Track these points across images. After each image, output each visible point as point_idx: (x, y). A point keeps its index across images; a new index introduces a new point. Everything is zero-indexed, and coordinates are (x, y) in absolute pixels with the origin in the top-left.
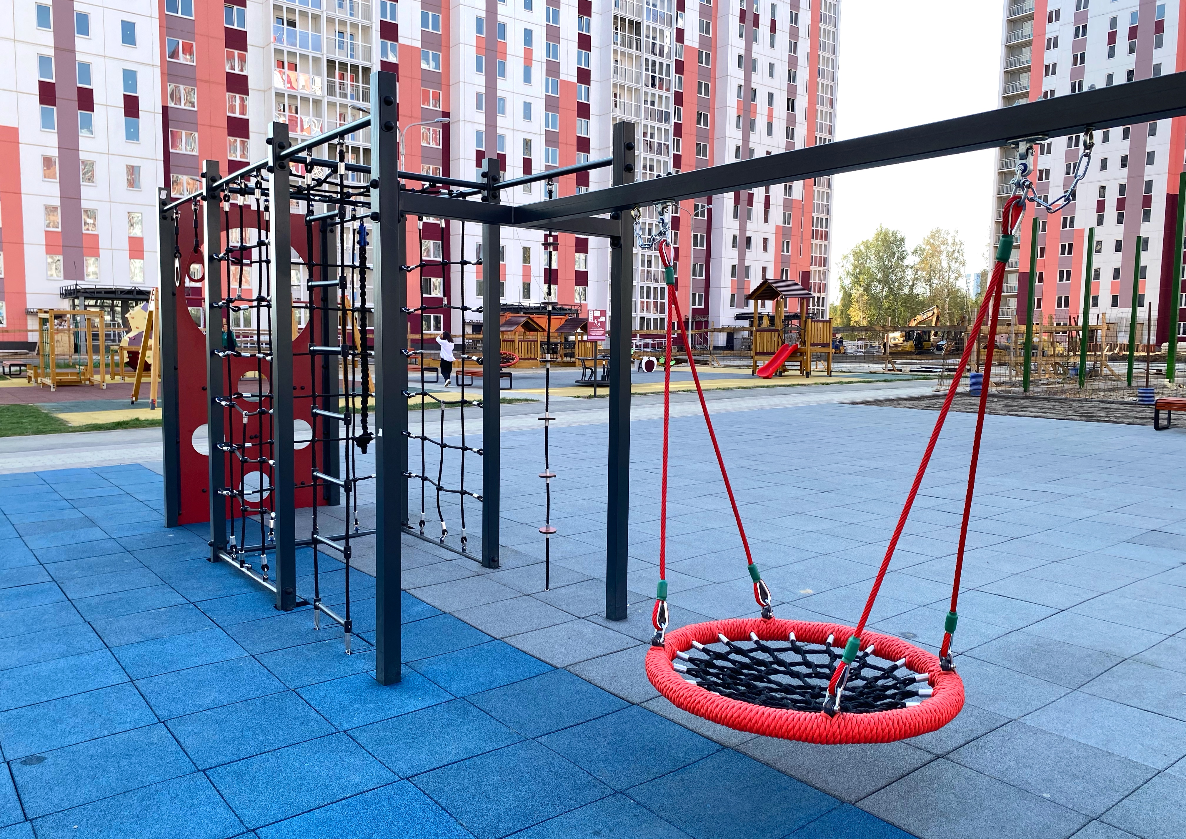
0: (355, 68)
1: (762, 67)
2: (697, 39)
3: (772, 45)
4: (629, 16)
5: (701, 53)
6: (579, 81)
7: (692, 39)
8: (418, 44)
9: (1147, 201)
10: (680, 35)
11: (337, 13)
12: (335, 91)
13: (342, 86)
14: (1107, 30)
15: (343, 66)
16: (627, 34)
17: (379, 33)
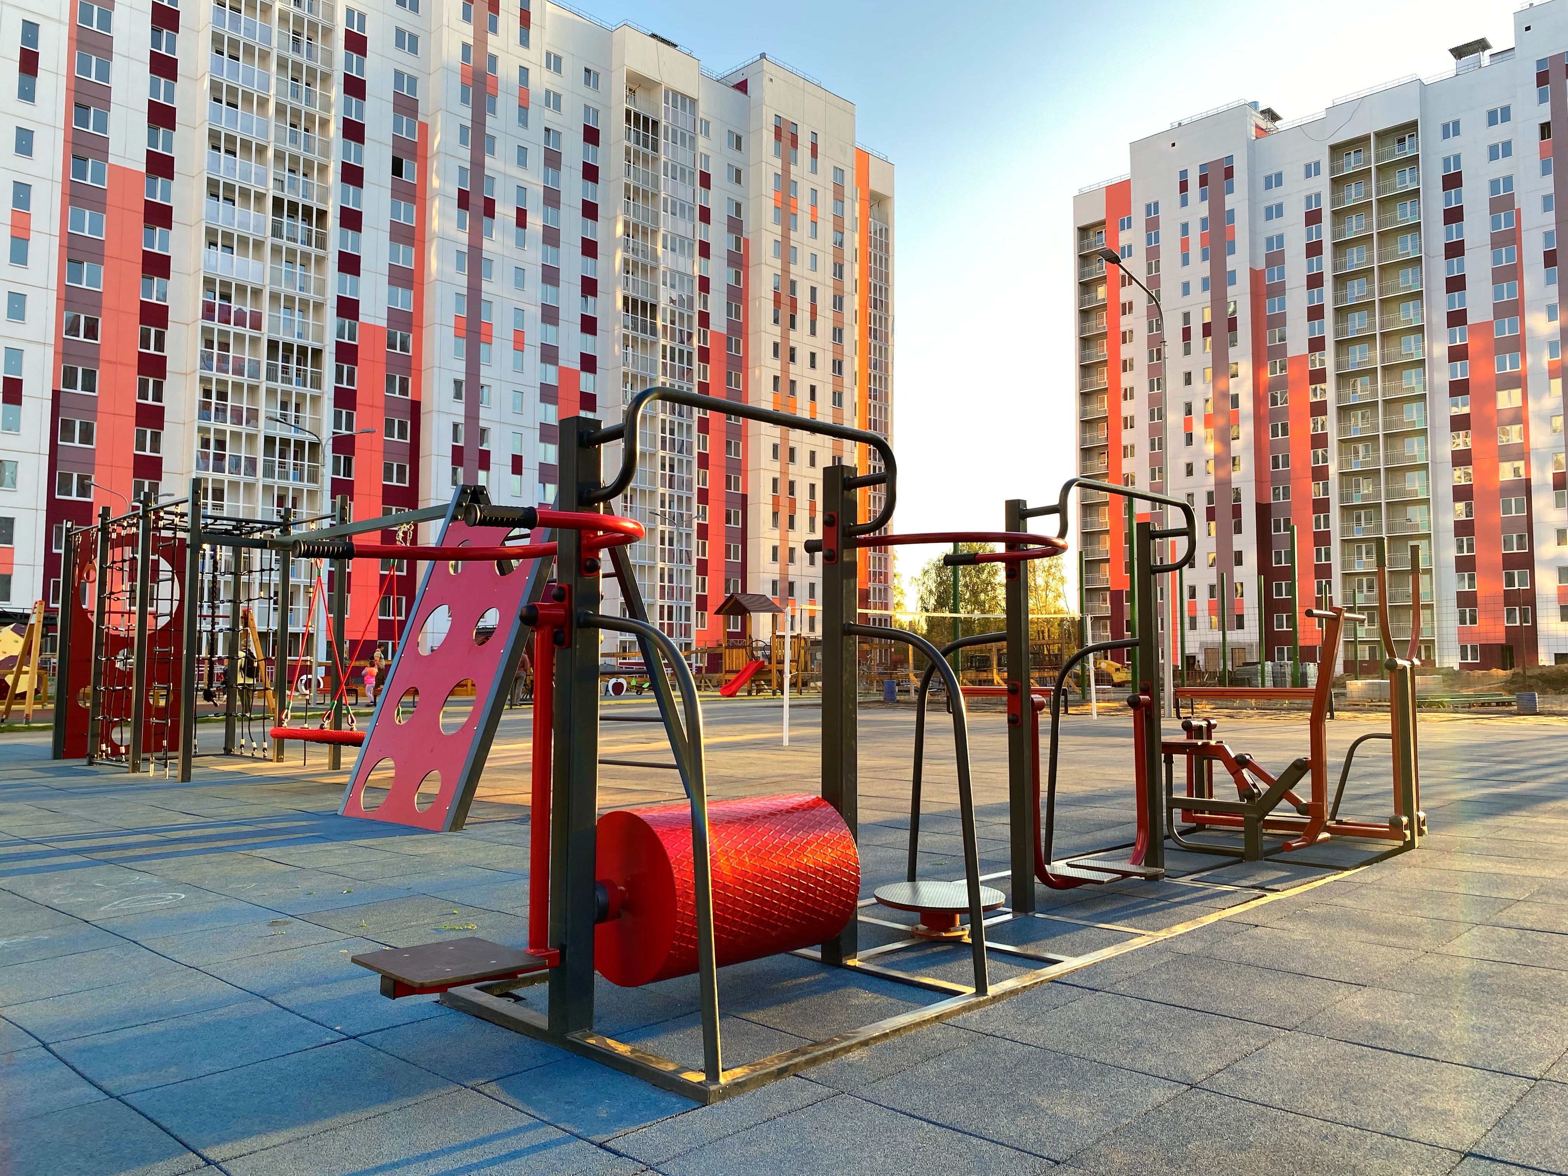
0: (303, 350)
1: (803, 357)
2: (725, 324)
3: (813, 332)
4: (640, 297)
5: (729, 339)
6: (583, 369)
7: (719, 323)
8: (384, 324)
9: (1237, 511)
10: (704, 319)
11: (283, 287)
12: (277, 376)
13: (285, 370)
14: (1181, 326)
15: (288, 347)
16: (639, 317)
17: (336, 310)
